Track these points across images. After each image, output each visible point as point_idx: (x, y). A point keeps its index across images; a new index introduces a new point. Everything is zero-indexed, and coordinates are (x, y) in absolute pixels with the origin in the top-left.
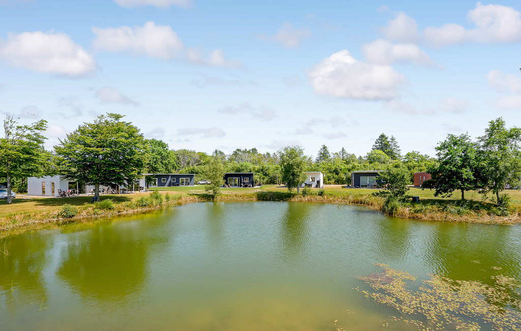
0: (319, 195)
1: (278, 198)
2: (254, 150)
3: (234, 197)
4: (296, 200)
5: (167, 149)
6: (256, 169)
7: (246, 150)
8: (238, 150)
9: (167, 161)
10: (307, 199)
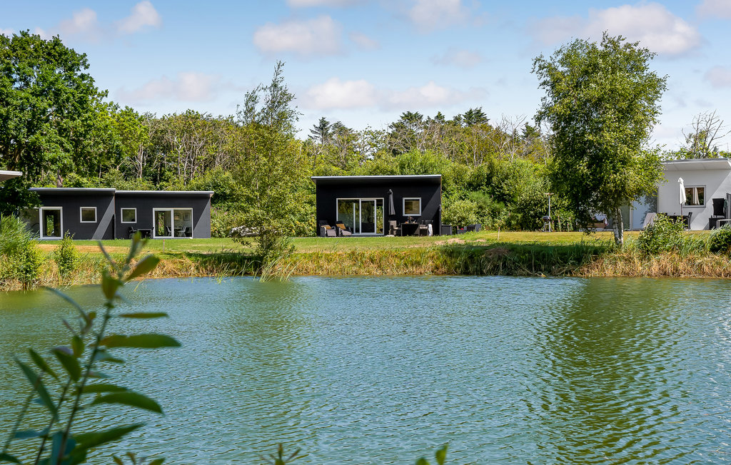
0: (714, 250)
1: (530, 268)
2: (476, 117)
3: (347, 263)
4: (609, 272)
5: (83, 77)
6: (467, 178)
7: (439, 117)
8: (410, 117)
9: (78, 122)
10: (655, 268)
